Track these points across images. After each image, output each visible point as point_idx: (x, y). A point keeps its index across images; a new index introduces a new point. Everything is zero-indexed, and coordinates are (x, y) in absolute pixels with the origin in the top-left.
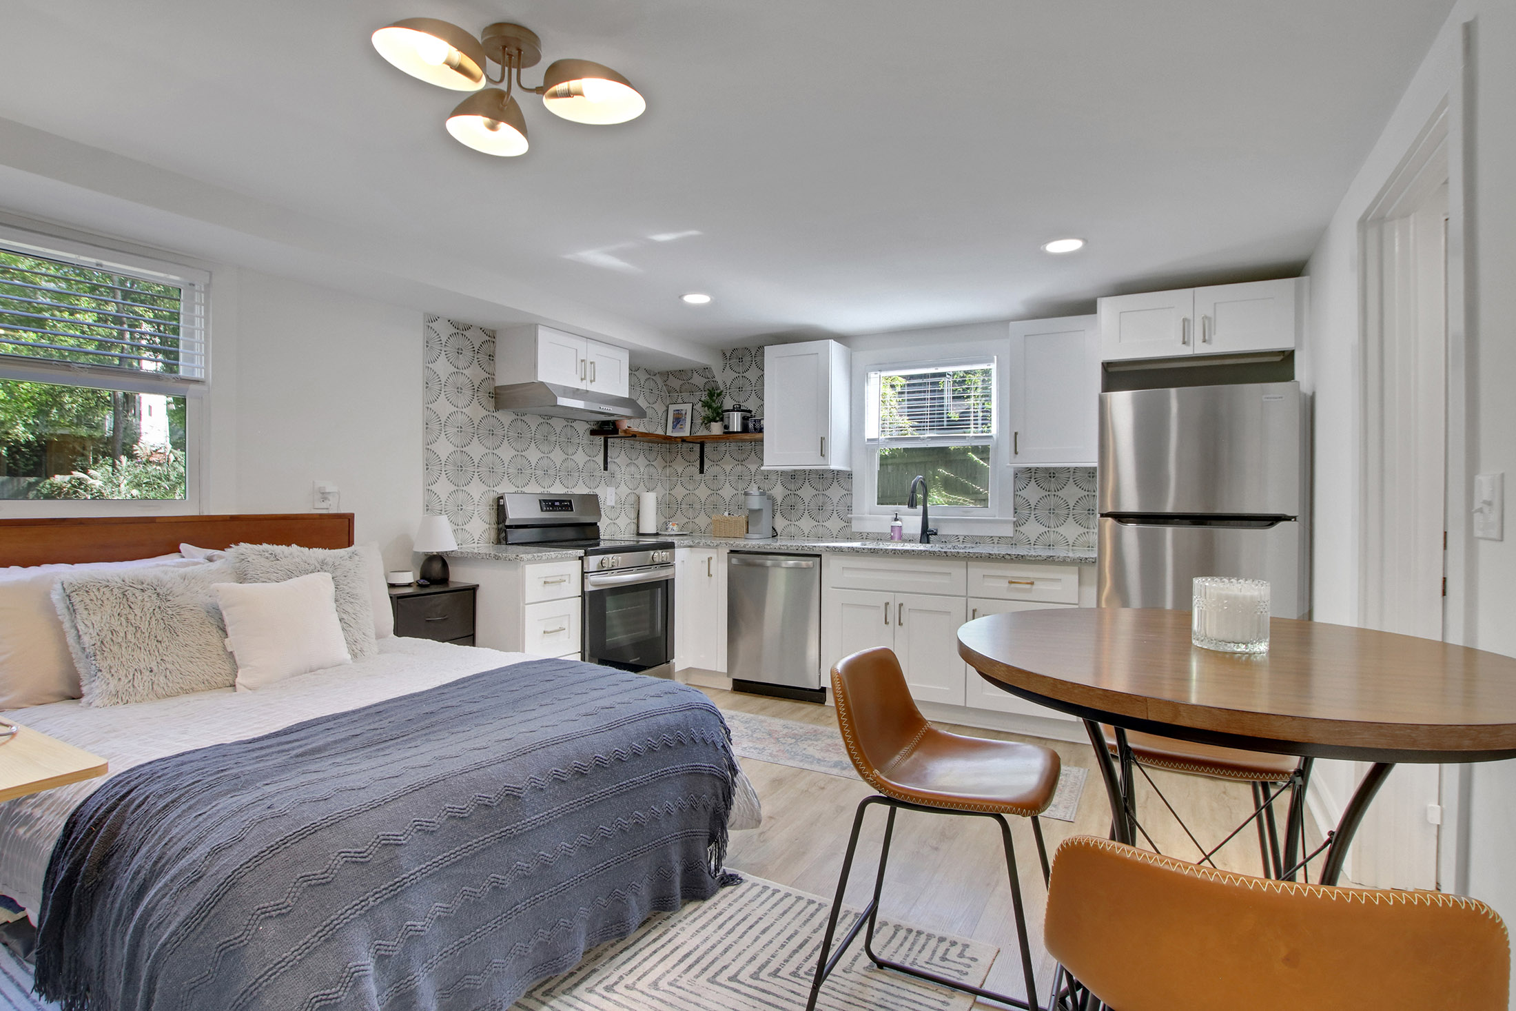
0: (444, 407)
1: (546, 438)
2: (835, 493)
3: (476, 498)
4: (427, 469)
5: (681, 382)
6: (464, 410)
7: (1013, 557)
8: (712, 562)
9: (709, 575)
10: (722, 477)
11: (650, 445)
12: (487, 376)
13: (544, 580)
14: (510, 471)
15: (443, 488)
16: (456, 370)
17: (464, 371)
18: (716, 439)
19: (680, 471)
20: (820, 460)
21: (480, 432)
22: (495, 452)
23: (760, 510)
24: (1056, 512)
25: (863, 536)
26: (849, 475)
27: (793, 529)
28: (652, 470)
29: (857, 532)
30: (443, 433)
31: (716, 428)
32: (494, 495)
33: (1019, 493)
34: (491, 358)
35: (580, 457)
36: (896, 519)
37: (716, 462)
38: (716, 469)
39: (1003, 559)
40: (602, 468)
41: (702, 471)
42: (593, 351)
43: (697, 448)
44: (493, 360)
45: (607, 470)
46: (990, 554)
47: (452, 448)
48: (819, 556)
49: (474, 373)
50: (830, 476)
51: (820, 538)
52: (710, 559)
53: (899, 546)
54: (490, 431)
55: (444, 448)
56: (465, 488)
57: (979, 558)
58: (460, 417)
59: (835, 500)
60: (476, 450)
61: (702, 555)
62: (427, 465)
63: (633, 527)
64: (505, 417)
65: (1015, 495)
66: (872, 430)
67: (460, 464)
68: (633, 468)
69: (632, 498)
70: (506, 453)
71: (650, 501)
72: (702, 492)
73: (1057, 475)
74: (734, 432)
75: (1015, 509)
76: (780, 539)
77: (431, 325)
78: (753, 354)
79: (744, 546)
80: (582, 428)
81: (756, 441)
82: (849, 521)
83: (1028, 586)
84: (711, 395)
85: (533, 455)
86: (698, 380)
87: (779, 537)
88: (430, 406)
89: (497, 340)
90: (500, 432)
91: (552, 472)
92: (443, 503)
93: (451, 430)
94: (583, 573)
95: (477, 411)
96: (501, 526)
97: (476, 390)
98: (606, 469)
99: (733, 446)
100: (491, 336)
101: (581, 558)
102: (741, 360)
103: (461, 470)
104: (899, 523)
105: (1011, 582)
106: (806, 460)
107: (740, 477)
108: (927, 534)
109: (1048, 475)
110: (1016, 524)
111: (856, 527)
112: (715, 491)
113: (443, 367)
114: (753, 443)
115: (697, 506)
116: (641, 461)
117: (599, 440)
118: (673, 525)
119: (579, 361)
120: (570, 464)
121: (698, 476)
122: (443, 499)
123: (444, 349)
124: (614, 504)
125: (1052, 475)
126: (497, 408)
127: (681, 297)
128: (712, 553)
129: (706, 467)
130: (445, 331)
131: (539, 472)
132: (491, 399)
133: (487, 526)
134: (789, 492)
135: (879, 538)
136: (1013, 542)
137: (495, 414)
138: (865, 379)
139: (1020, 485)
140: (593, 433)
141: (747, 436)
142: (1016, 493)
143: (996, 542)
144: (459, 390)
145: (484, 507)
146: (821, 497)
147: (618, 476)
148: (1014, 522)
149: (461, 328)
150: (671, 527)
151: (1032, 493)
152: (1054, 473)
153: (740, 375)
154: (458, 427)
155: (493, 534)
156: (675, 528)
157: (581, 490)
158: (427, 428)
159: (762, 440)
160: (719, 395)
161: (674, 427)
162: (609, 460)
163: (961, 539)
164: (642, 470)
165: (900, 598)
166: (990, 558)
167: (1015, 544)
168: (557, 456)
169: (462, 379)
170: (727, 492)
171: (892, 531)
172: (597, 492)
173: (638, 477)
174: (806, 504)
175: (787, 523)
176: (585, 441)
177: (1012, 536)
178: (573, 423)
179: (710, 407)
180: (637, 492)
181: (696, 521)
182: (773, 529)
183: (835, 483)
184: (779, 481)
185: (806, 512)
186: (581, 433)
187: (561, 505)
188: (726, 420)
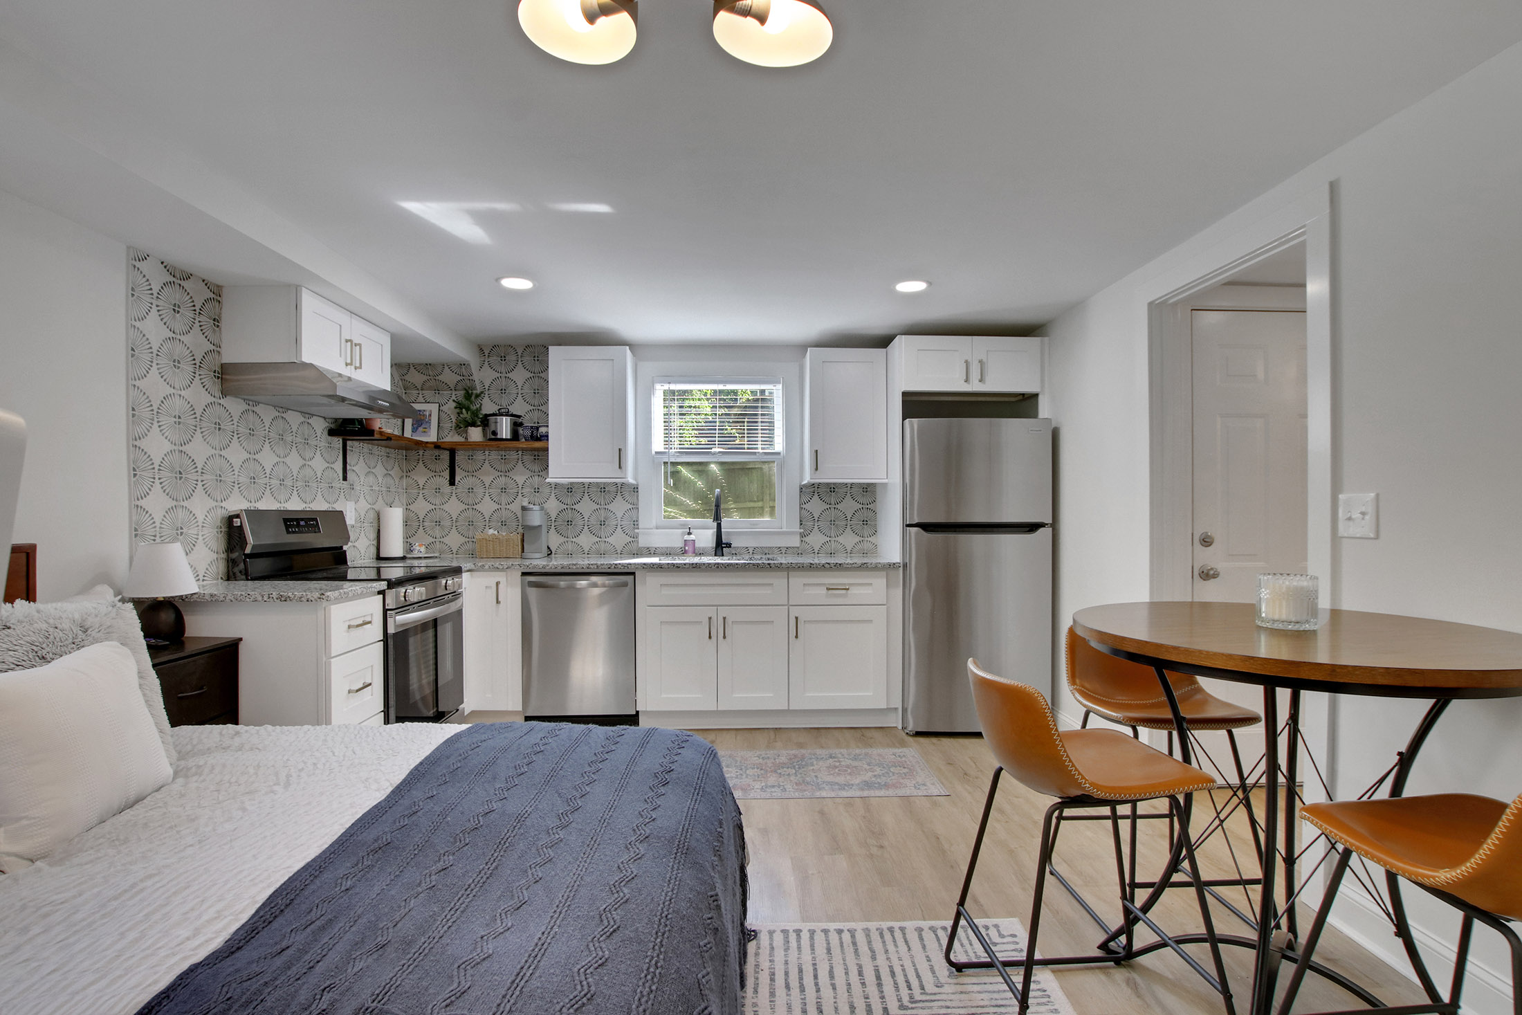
0: (155, 386)
1: (281, 437)
2: (619, 507)
3: (201, 518)
4: (135, 475)
5: (425, 378)
6: (183, 393)
7: (832, 565)
8: (501, 586)
9: (498, 602)
10: (479, 490)
11: (388, 450)
12: (212, 347)
13: (348, 623)
14: (241, 479)
15: (157, 503)
16: (171, 335)
17: (182, 338)
18: (475, 446)
19: (421, 482)
20: (618, 473)
21: (204, 424)
22: (223, 453)
23: (540, 526)
24: (836, 523)
25: (650, 552)
26: (635, 489)
27: (570, 547)
28: (390, 481)
29: (645, 548)
30: (156, 425)
31: (475, 434)
32: (221, 514)
33: (804, 506)
34: (216, 323)
35: (318, 464)
36: (689, 534)
37: (472, 473)
38: (471, 481)
39: (824, 568)
40: (341, 478)
41: (452, 482)
42: (357, 330)
43: (446, 455)
44: (218, 326)
45: (346, 480)
46: (811, 564)
47: (167, 447)
48: (633, 574)
49: (196, 342)
50: (613, 489)
51: (602, 554)
52: (498, 584)
53: (696, 560)
54: (215, 424)
55: (158, 446)
56: (185, 504)
57: (800, 568)
58: (178, 402)
59: (619, 515)
60: (199, 449)
61: (489, 579)
62: (134, 470)
63: (373, 550)
64: (234, 406)
65: (801, 508)
66: (658, 444)
67: (178, 469)
68: (371, 479)
69: (372, 515)
70: (236, 454)
71: (395, 519)
72: (454, 507)
73: (836, 490)
74: (502, 440)
75: (801, 521)
76: (555, 557)
77: (138, 264)
78: (519, 354)
80: (320, 426)
81: (538, 450)
82: (636, 537)
83: (844, 592)
84: (468, 396)
85: (268, 458)
86: (449, 377)
87: (553, 555)
88: (137, 383)
89: (224, 299)
90: (227, 426)
91: (288, 482)
92: (158, 524)
93: (167, 421)
94: (385, 611)
95: (200, 395)
96: (235, 555)
97: (198, 366)
98: (345, 478)
99: (494, 455)
100: (216, 292)
101: (382, 592)
102: (503, 358)
103: (181, 478)
104: (692, 537)
105: (828, 589)
106: (598, 471)
107: (504, 490)
108: (721, 546)
109: (829, 490)
110: (802, 535)
111: (643, 542)
112: (472, 506)
113: (154, 329)
114: (520, 452)
115: (447, 523)
116: (380, 470)
117: (337, 442)
118: (420, 545)
119: (343, 341)
120: (308, 471)
121: (447, 489)
122: (158, 520)
123: (155, 303)
124: (354, 523)
125: (832, 489)
126: (224, 393)
127: (498, 280)
128: (500, 577)
129: (457, 478)
130: (158, 278)
131: (275, 482)
132: (216, 380)
133: (215, 556)
134: (565, 507)
135: (668, 553)
136: (799, 552)
137: (222, 401)
138: (650, 391)
139: (805, 499)
140: (332, 433)
141: (515, 444)
142: (802, 506)
143: (784, 552)
144: (176, 363)
145: (211, 530)
146: (603, 511)
147: (357, 487)
148: (800, 533)
149: (178, 276)
150: (418, 548)
151: (816, 506)
152: (834, 488)
153: (503, 375)
154: (175, 417)
155: (222, 567)
156: (423, 549)
157: (320, 505)
158: (134, 415)
159: (547, 449)
160: (477, 396)
161: (414, 430)
162: (348, 467)
163: (751, 551)
164: (380, 481)
165: (723, 612)
166: (811, 567)
167: (801, 554)
168: (294, 460)
169: (179, 350)
170: (487, 507)
171: (685, 545)
172: (338, 507)
173: (377, 489)
174: (586, 519)
175: (562, 539)
176: (323, 444)
177: (799, 546)
178: (310, 421)
179: (468, 409)
180: (376, 507)
181: (446, 540)
182: (548, 548)
183: (619, 497)
184: (553, 495)
185: (586, 527)
186: (319, 434)
187: (307, 525)
188: (492, 428)
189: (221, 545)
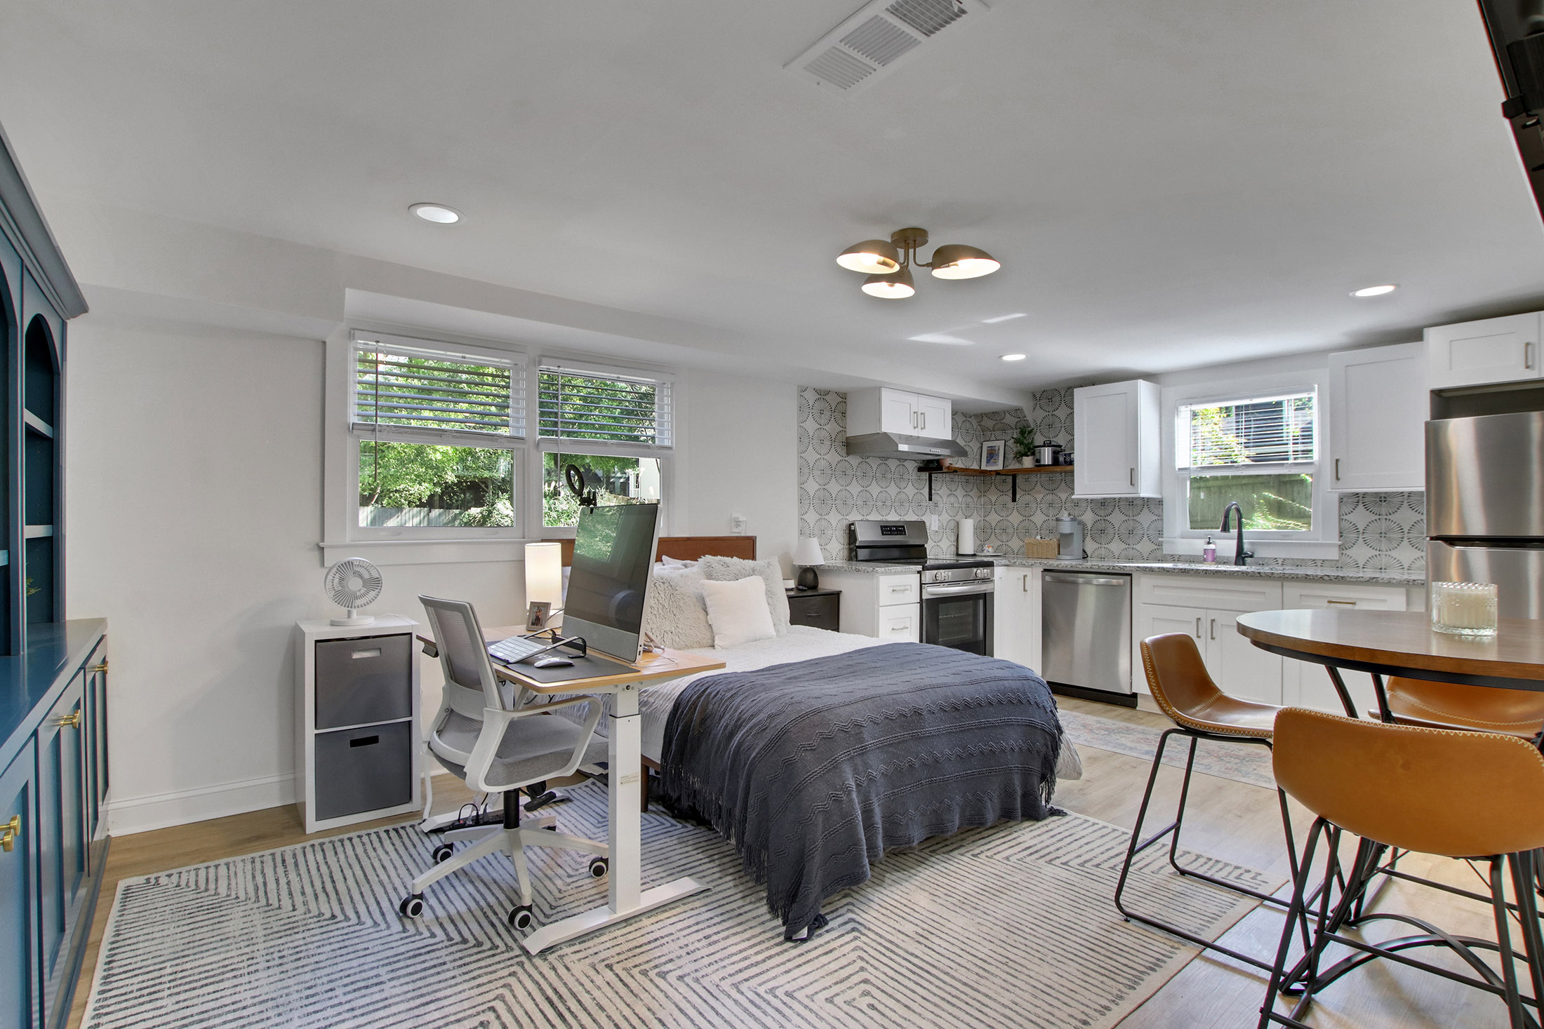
0: (811, 456)
1: (884, 476)
2: (1145, 518)
3: (834, 525)
4: (801, 503)
5: (994, 422)
6: (825, 457)
7: (1335, 578)
8: (1027, 579)
9: (1025, 590)
10: (1034, 505)
11: (967, 478)
12: (841, 429)
13: (894, 588)
14: (859, 503)
15: (811, 517)
16: (819, 426)
17: (825, 427)
18: (1027, 471)
19: (993, 499)
20: (1131, 489)
21: (836, 473)
22: (847, 488)
23: (1071, 534)
24: (1389, 535)
25: (1174, 558)
26: (1160, 502)
27: (1103, 552)
28: (969, 499)
29: (1168, 555)
30: (811, 475)
31: (1028, 462)
32: (847, 522)
33: (1344, 517)
34: (844, 415)
35: (910, 490)
36: (1209, 543)
37: (1027, 492)
38: (1027, 498)
39: (1322, 579)
40: (928, 499)
41: (1014, 500)
42: (923, 404)
43: (1010, 479)
44: (845, 417)
45: (933, 500)
46: (1306, 575)
47: (817, 487)
48: (1130, 575)
49: (833, 428)
50: (1140, 502)
51: (1130, 560)
52: (1025, 576)
53: (1213, 567)
54: (843, 472)
55: (812, 486)
56: (826, 517)
57: (1295, 578)
58: (822, 462)
59: (1146, 525)
60: (834, 487)
61: (1017, 573)
62: (801, 500)
63: (953, 549)
64: (854, 460)
65: (1340, 519)
66: (1183, 459)
67: (823, 499)
68: (952, 499)
69: (952, 524)
70: (855, 488)
71: (968, 527)
72: (1015, 518)
74: (1045, 465)
75: (1340, 532)
76: (1091, 559)
77: (802, 394)
78: (1062, 395)
79: (1057, 566)
80: (912, 466)
81: (1066, 472)
82: (1160, 544)
83: (1349, 606)
84: (1022, 432)
85: (875, 489)
86: (1010, 420)
87: (1089, 557)
88: (802, 455)
89: (848, 401)
90: (850, 472)
91: (888, 503)
92: (812, 528)
93: (817, 473)
94: (923, 585)
95: (834, 457)
96: (851, 546)
97: (833, 441)
98: (930, 499)
99: (1044, 477)
100: (843, 397)
101: (918, 572)
102: (1050, 400)
103: (824, 503)
104: (1212, 546)
105: (1330, 602)
106: (1115, 488)
107: (1051, 505)
108: (1241, 557)
109: (1378, 500)
110: (1342, 548)
111: (1167, 550)
112: (1027, 517)
113: (811, 425)
114: (1063, 474)
115: (1010, 531)
116: (960, 492)
117: (925, 475)
118: (988, 547)
119: (912, 413)
120: (903, 496)
121: (1011, 504)
122: (812, 526)
123: (811, 411)
124: (939, 529)
125: (1383, 499)
126: (848, 454)
127: (1001, 356)
128: (1027, 571)
129: (1018, 497)
130: (811, 396)
131: (879, 504)
132: (843, 447)
133: (843, 546)
134: (1099, 518)
135: (1192, 559)
136: (1338, 565)
137: (847, 459)
138: (1175, 411)
139: (1345, 509)
140: (920, 469)
141: (1058, 469)
142: (1341, 517)
143: (1319, 565)
144: (822, 441)
145: (840, 532)
146: (1131, 522)
147: (941, 505)
148: (1340, 546)
149: (823, 394)
150: (987, 549)
151: (1360, 517)
152: (1385, 498)
153: (1050, 414)
154: (821, 470)
155: (846, 553)
156: (990, 549)
157: (913, 518)
158: (800, 472)
159: (1072, 472)
160: (1030, 432)
161: (988, 462)
162: (933, 492)
163: (1280, 562)
164: (960, 500)
165: (1212, 615)
166: (1308, 579)
168: (893, 490)
169: (824, 433)
170: (1039, 518)
171: (1205, 554)
172: (924, 518)
173: (957, 506)
174: (1117, 528)
175: (1097, 545)
176: (914, 477)
177: (1337, 558)
178: (905, 463)
179: (1021, 443)
180: (956, 519)
181: (1009, 543)
182: (1084, 551)
183: (1145, 510)
184: (1089, 508)
185: (1116, 536)
186: (910, 470)
187: (897, 530)
188: (1037, 455)
189: (847, 541)
